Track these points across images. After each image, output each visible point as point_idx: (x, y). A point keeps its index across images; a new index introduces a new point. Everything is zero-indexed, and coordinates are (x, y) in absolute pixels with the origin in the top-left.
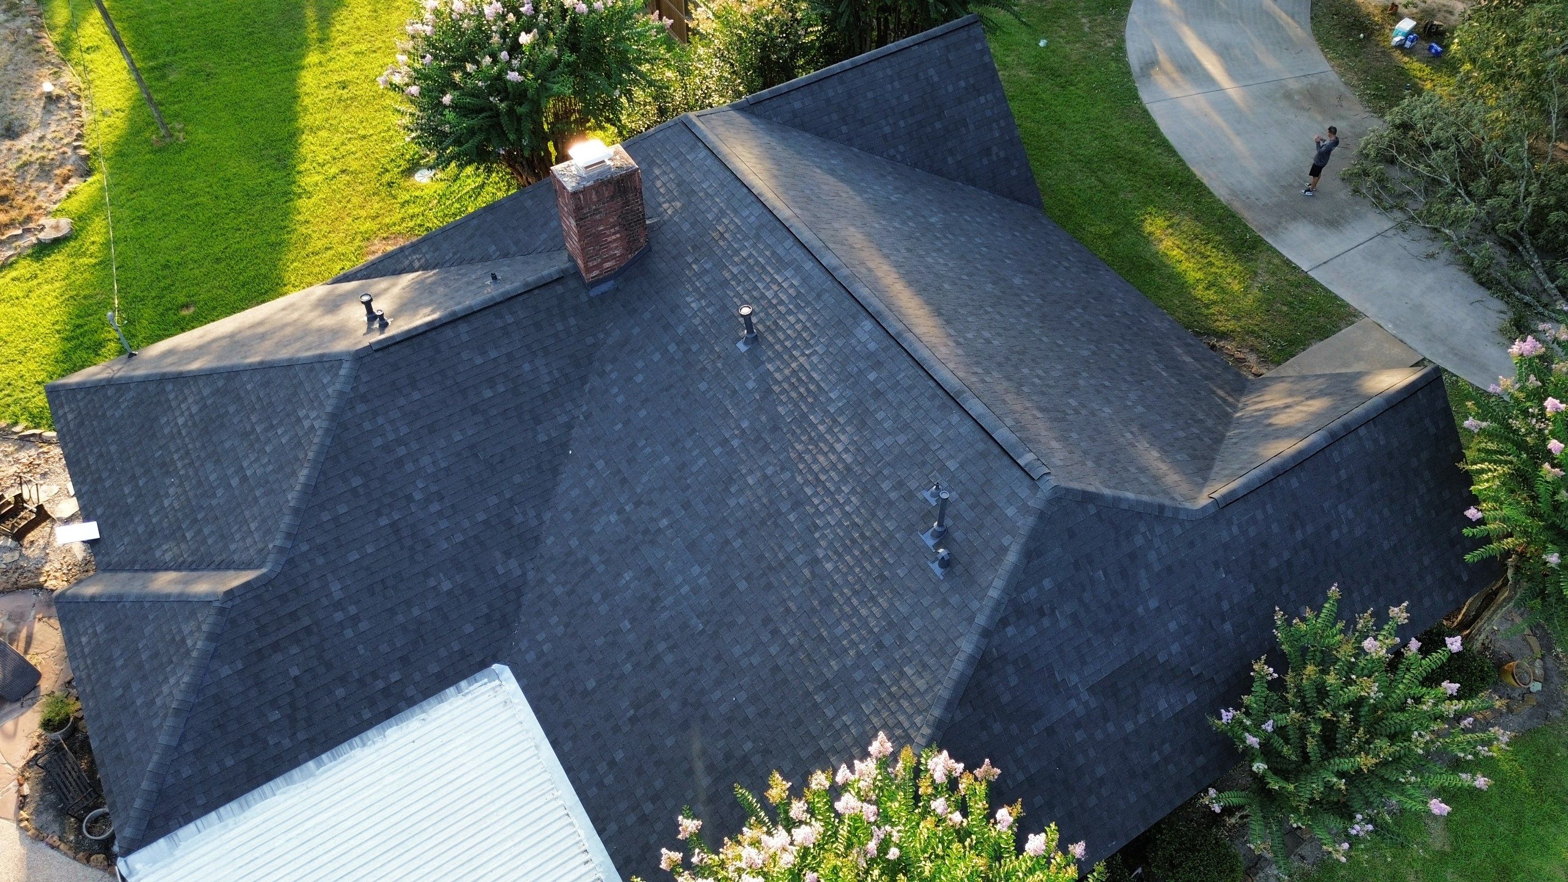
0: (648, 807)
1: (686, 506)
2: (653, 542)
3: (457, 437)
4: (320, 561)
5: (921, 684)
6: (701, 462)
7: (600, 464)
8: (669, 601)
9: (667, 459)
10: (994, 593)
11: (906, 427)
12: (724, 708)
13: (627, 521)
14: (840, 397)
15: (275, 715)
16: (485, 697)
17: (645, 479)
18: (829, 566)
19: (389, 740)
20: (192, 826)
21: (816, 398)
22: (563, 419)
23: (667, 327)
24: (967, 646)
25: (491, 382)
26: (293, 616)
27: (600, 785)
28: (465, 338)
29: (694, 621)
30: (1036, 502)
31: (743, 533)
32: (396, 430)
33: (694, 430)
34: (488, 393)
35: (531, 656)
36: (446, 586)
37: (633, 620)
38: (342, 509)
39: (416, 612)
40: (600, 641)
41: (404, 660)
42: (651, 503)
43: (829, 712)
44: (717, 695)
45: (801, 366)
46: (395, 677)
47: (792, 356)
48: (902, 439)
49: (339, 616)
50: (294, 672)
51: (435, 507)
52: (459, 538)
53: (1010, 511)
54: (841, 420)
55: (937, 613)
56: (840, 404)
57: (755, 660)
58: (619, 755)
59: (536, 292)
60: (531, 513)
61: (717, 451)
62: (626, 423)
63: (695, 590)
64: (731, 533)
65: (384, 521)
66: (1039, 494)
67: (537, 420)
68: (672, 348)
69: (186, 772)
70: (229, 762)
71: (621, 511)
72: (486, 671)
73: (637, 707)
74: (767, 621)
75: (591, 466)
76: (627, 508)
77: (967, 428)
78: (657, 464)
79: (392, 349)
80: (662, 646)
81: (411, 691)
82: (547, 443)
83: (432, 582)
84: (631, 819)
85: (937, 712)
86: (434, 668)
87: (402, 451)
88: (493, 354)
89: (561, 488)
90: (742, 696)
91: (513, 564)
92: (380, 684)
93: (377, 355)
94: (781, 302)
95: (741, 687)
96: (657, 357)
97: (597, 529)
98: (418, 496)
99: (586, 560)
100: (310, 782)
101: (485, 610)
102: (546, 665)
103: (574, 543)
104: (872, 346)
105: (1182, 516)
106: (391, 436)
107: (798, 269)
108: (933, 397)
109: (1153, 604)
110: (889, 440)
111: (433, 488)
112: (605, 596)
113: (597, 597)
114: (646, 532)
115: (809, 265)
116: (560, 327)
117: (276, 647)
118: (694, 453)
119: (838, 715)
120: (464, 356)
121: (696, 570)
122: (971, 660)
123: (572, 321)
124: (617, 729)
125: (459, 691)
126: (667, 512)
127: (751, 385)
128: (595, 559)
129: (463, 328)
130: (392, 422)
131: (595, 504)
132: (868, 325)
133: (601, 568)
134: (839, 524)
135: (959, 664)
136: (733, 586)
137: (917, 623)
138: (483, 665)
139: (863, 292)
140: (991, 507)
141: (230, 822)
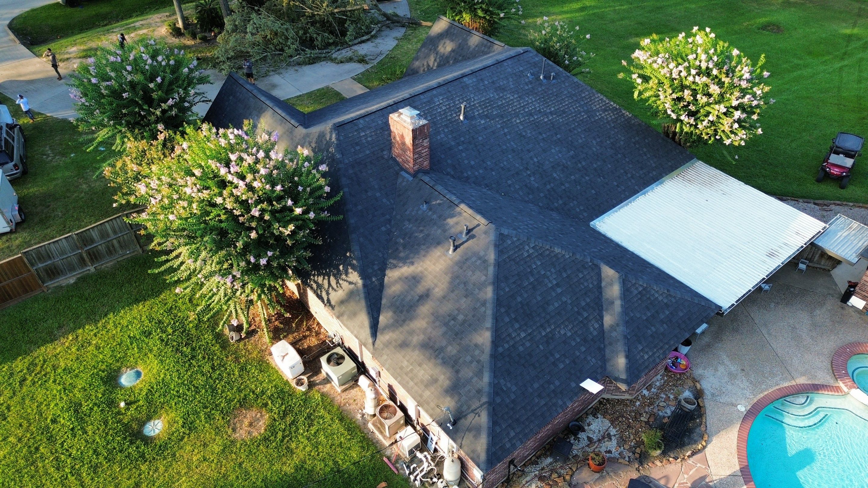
2: (542, 165)
3: (515, 214)
7: (509, 182)
8: (564, 161)
11: (507, 78)
12: (598, 148)
13: (534, 174)
15: (649, 270)
16: (604, 228)
17: (517, 165)
18: (553, 109)
19: (634, 250)
21: (492, 101)
22: (490, 193)
26: (612, 260)
27: (624, 190)
29: (571, 154)
31: (541, 134)
32: (523, 225)
35: (585, 214)
36: (573, 229)
37: (571, 175)
38: (564, 243)
39: (587, 236)
40: (579, 187)
42: (527, 164)
43: (597, 118)
44: (594, 149)
45: (478, 103)
47: (474, 105)
49: (604, 251)
50: (631, 264)
53: (537, 59)
54: (501, 95)
55: (566, 84)
56: (495, 94)
57: (583, 136)
58: (615, 183)
61: (508, 137)
62: (492, 170)
63: (560, 152)
64: (541, 137)
66: (532, 51)
68: (461, 148)
70: (672, 281)
71: (529, 176)
72: (595, 228)
73: (600, 176)
74: (570, 131)
75: (509, 186)
76: (529, 173)
78: (511, 160)
80: (580, 165)
82: (502, 198)
84: (633, 181)
87: (530, 226)
89: (519, 198)
90: (594, 142)
91: (553, 215)
94: (449, 104)
95: (591, 142)
96: (464, 155)
98: (545, 227)
100: (661, 267)
102: (588, 208)
104: (474, 79)
106: (526, 227)
108: (497, 68)
114: (538, 167)
118: (508, 145)
124: (607, 184)
125: (606, 234)
129: (467, 202)
134: (539, 103)
138: (592, 228)
140: (535, 63)
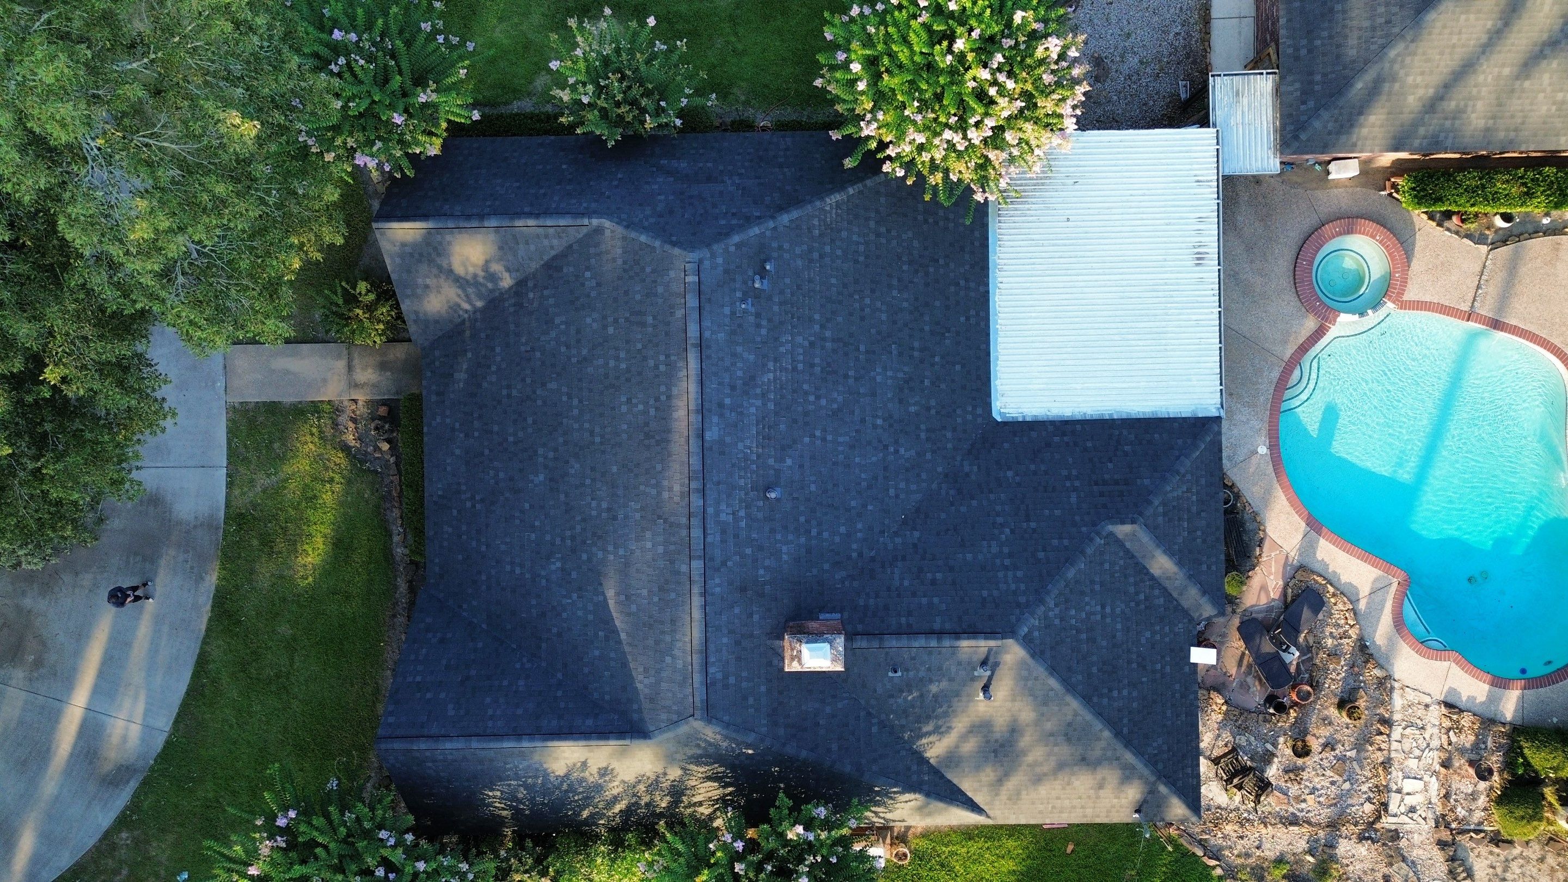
0: (962, 283)
1: (863, 421)
2: (891, 417)
3: (969, 557)
4: (1077, 518)
5: (816, 222)
6: (841, 439)
7: (892, 492)
8: (900, 375)
9: (857, 460)
10: (756, 230)
11: (734, 355)
12: (906, 295)
13: (896, 442)
14: (752, 405)
15: (1127, 448)
16: (1012, 405)
17: (874, 459)
18: (817, 317)
19: (1071, 410)
20: (1183, 416)
21: (764, 418)
22: (898, 540)
23: (809, 551)
24: (785, 218)
25: (934, 582)
26: (1102, 494)
27: (977, 314)
28: (938, 619)
29: (895, 352)
30: (705, 253)
31: (846, 376)
32: (1006, 576)
33: (834, 464)
34: (939, 576)
35: (979, 411)
36: (1010, 474)
37: (922, 382)
38: (1055, 542)
39: (1033, 467)
40: (943, 386)
41: (1048, 445)
42: (880, 441)
43: (862, 248)
44: (905, 304)
45: (757, 447)
46: (1057, 439)
47: (758, 457)
48: (739, 349)
49: (1077, 483)
50: (1110, 465)
51: (1000, 520)
52: (992, 496)
53: (720, 260)
54: (758, 391)
55: (786, 246)
56: (754, 401)
57: (879, 304)
58: (962, 319)
59: (877, 632)
60: (943, 492)
61: (829, 438)
62: (864, 506)
63: (885, 369)
64: (851, 381)
65: (1033, 525)
66: (702, 256)
67: (915, 546)
68: (814, 532)
69: (1180, 442)
70: (1156, 436)
71: (897, 451)
72: (1006, 420)
73: (943, 334)
74: (862, 319)
75: (897, 496)
76: (892, 449)
77: (707, 323)
78: (863, 462)
79: (989, 630)
80: (916, 354)
81: (1051, 428)
82: (914, 529)
83: (1018, 478)
84: (972, 285)
85: (818, 203)
86: (1034, 434)
87: (1007, 562)
88: (924, 601)
89: (918, 497)
90: (895, 293)
91: (967, 469)
92: (1066, 439)
93: (1000, 630)
94: (741, 501)
95: (893, 298)
96: (826, 535)
97: (913, 453)
98: (1007, 531)
99: (928, 439)
100: (1118, 409)
101: (993, 451)
102: (974, 399)
103: (928, 456)
104: (715, 419)
105: (616, 220)
106: (1010, 574)
107: (717, 513)
108: (709, 357)
109: (662, 197)
110: (745, 355)
111: (996, 532)
112: (928, 409)
113: (933, 412)
114: (891, 426)
115: (710, 510)
116: (872, 602)
117: (1117, 483)
118: (841, 448)
119: (858, 243)
120: (944, 607)
121: (879, 379)
122: (788, 212)
123: (861, 602)
124: (958, 333)
125: (1024, 417)
126: (875, 427)
127: (789, 462)
128: (923, 435)
129: (937, 626)
130: (1006, 582)
131: (907, 470)
132: (708, 436)
133: (923, 427)
134: (799, 334)
135: (795, 214)
136: (867, 352)
137: (798, 250)
138: (1005, 423)
139: (695, 461)
140: (726, 272)
141: (1164, 410)
